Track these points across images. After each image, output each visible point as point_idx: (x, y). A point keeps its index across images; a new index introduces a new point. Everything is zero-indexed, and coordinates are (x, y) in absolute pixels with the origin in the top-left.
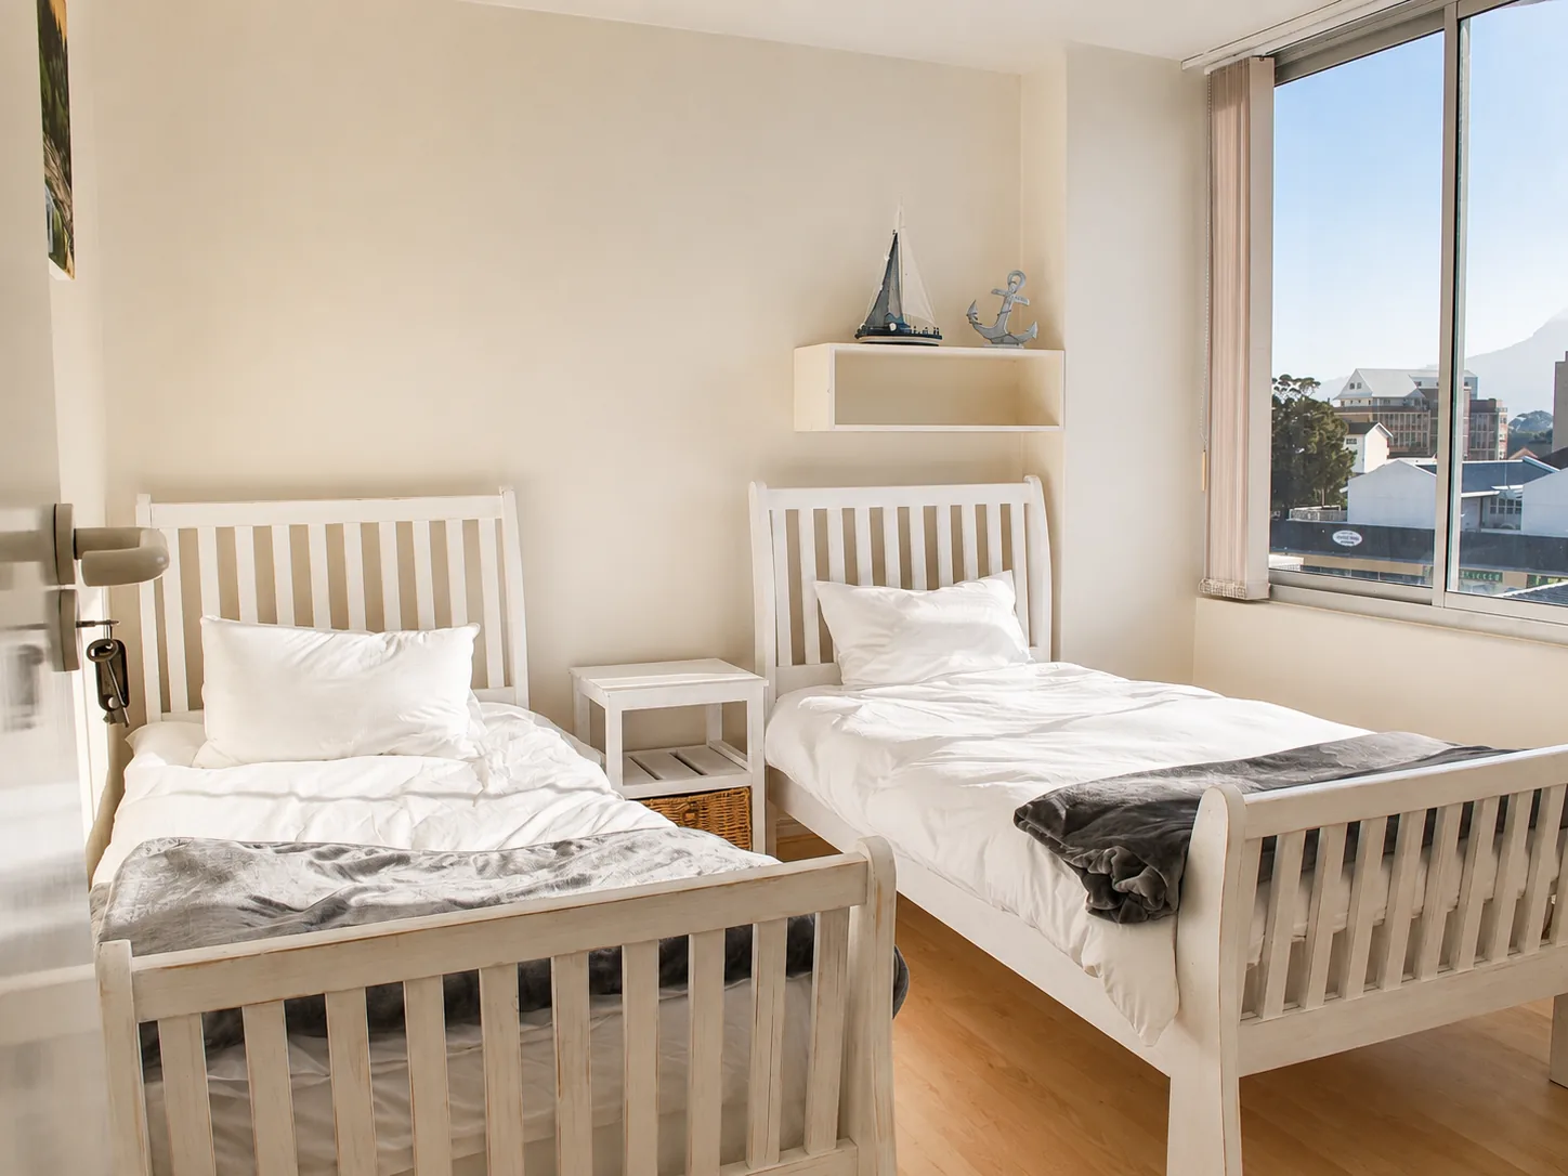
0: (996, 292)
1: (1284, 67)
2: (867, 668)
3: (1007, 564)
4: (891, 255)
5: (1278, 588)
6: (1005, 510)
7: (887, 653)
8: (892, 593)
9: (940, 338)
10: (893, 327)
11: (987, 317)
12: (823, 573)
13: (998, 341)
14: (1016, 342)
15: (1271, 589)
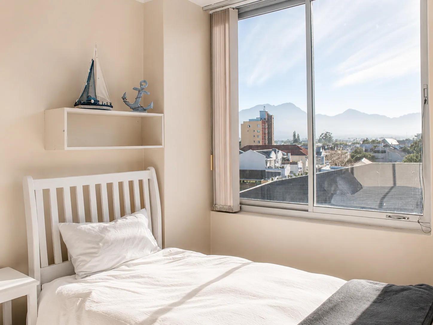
0: (135, 89)
1: (242, 13)
2: (88, 265)
3: (143, 206)
4: (91, 69)
5: (243, 206)
6: (141, 182)
7: (97, 257)
8: (95, 226)
9: (112, 107)
10: (93, 101)
11: (131, 100)
12: (62, 219)
13: (135, 109)
14: (144, 110)
15: (241, 207)
